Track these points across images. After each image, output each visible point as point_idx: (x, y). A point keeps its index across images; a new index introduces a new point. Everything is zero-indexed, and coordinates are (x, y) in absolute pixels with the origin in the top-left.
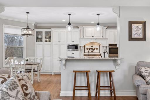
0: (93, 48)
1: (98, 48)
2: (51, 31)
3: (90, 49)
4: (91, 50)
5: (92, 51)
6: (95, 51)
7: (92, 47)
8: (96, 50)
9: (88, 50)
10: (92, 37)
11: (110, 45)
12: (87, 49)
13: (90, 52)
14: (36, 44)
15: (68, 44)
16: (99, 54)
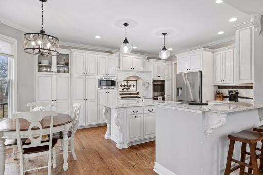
0: (129, 84)
1: (135, 84)
2: (69, 54)
3: (124, 86)
4: (126, 87)
5: (128, 89)
6: (132, 89)
7: (127, 82)
8: (132, 87)
9: (123, 87)
10: (131, 69)
11: (154, 81)
12: (121, 86)
13: (125, 90)
14: (37, 75)
15: (99, 78)
16: (136, 93)
